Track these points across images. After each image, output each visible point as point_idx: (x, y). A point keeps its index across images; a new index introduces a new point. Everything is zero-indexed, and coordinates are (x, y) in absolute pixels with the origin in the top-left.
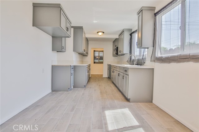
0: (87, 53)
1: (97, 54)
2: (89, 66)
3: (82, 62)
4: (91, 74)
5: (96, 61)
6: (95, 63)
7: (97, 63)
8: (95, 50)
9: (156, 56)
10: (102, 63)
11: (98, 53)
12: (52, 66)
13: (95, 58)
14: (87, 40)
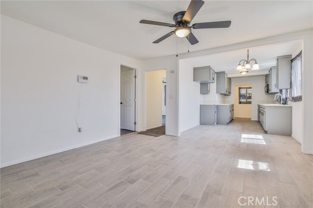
0: (230, 93)
1: (243, 92)
2: (232, 106)
3: (224, 102)
4: (235, 116)
5: (242, 100)
6: (240, 103)
7: (244, 103)
8: (240, 87)
9: (293, 96)
10: (250, 103)
11: (245, 90)
12: (200, 105)
13: (240, 96)
14: (230, 79)
